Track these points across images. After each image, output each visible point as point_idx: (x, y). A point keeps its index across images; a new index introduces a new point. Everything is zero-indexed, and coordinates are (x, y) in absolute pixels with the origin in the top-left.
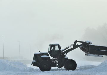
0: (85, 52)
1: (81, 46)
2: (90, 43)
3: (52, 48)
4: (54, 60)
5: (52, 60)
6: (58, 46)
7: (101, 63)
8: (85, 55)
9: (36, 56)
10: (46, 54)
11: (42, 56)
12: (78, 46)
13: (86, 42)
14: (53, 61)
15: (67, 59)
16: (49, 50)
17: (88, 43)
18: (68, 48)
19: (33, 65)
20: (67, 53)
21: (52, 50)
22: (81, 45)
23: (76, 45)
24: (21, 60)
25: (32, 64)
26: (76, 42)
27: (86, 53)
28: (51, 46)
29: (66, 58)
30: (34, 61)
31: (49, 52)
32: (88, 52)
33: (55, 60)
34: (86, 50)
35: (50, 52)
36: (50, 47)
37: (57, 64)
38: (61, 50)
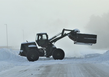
1: (69, 35)
2: (77, 31)
4: (42, 49)
5: (39, 49)
7: (107, 52)
8: (74, 43)
9: (24, 46)
10: (34, 43)
11: (29, 46)
12: (66, 35)
14: (40, 51)
16: (37, 40)
18: (56, 37)
19: (21, 55)
21: (39, 39)
25: (19, 54)
28: (39, 35)
29: (54, 47)
30: (22, 51)
31: (36, 41)
32: (75, 40)
33: (43, 49)
36: (37, 36)
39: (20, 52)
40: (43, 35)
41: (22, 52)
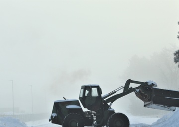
0: (145, 101)
1: (138, 90)
2: (153, 84)
3: (87, 92)
4: (89, 113)
5: (85, 113)
6: (96, 89)
8: (145, 106)
9: (58, 106)
10: (76, 103)
11: (68, 107)
12: (132, 90)
13: (147, 83)
14: (87, 116)
15: (113, 112)
16: (81, 96)
17: (150, 85)
18: (115, 92)
19: (52, 123)
20: (112, 102)
21: (86, 95)
22: (137, 88)
23: (130, 87)
24: (15, 114)
25: (50, 120)
26: (129, 81)
27: (146, 103)
28: (85, 88)
29: (110, 110)
31: (80, 98)
32: (149, 100)
33: (91, 113)
34: (146, 97)
35: (83, 99)
36: (83, 90)
37: (95, 120)
38: (102, 95)
39: (52, 117)
40: (93, 89)
41: (55, 116)
